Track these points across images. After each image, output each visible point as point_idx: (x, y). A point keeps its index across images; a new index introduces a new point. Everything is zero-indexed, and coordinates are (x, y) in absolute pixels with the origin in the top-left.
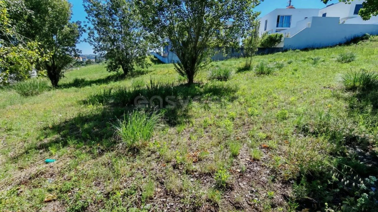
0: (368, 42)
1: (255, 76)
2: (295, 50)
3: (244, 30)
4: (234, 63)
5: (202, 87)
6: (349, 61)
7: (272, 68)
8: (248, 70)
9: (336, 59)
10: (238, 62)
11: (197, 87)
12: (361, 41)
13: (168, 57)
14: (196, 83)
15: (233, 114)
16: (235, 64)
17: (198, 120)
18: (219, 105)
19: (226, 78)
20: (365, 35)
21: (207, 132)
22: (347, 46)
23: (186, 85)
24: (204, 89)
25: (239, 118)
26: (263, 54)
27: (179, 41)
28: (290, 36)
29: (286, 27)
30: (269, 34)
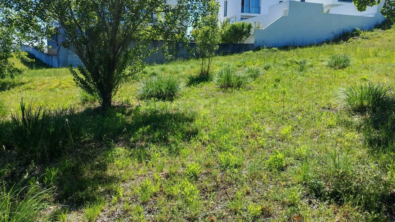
0: (360, 39)
1: (218, 91)
2: (271, 48)
3: (196, 15)
4: (182, 69)
5: (129, 114)
6: (344, 67)
7: (244, 78)
8: (207, 81)
9: (326, 63)
10: (189, 66)
11: (119, 115)
12: (351, 38)
13: (57, 55)
14: (118, 106)
15: (193, 166)
16: (184, 70)
17: (128, 185)
18: (167, 150)
19: (172, 96)
20: (355, 30)
21: (149, 212)
22: (336, 44)
23: (97, 110)
24: (133, 118)
25: (205, 173)
26: (225, 54)
27: (80, 28)
28: (263, 27)
29: (255, 13)
30: (231, 23)
